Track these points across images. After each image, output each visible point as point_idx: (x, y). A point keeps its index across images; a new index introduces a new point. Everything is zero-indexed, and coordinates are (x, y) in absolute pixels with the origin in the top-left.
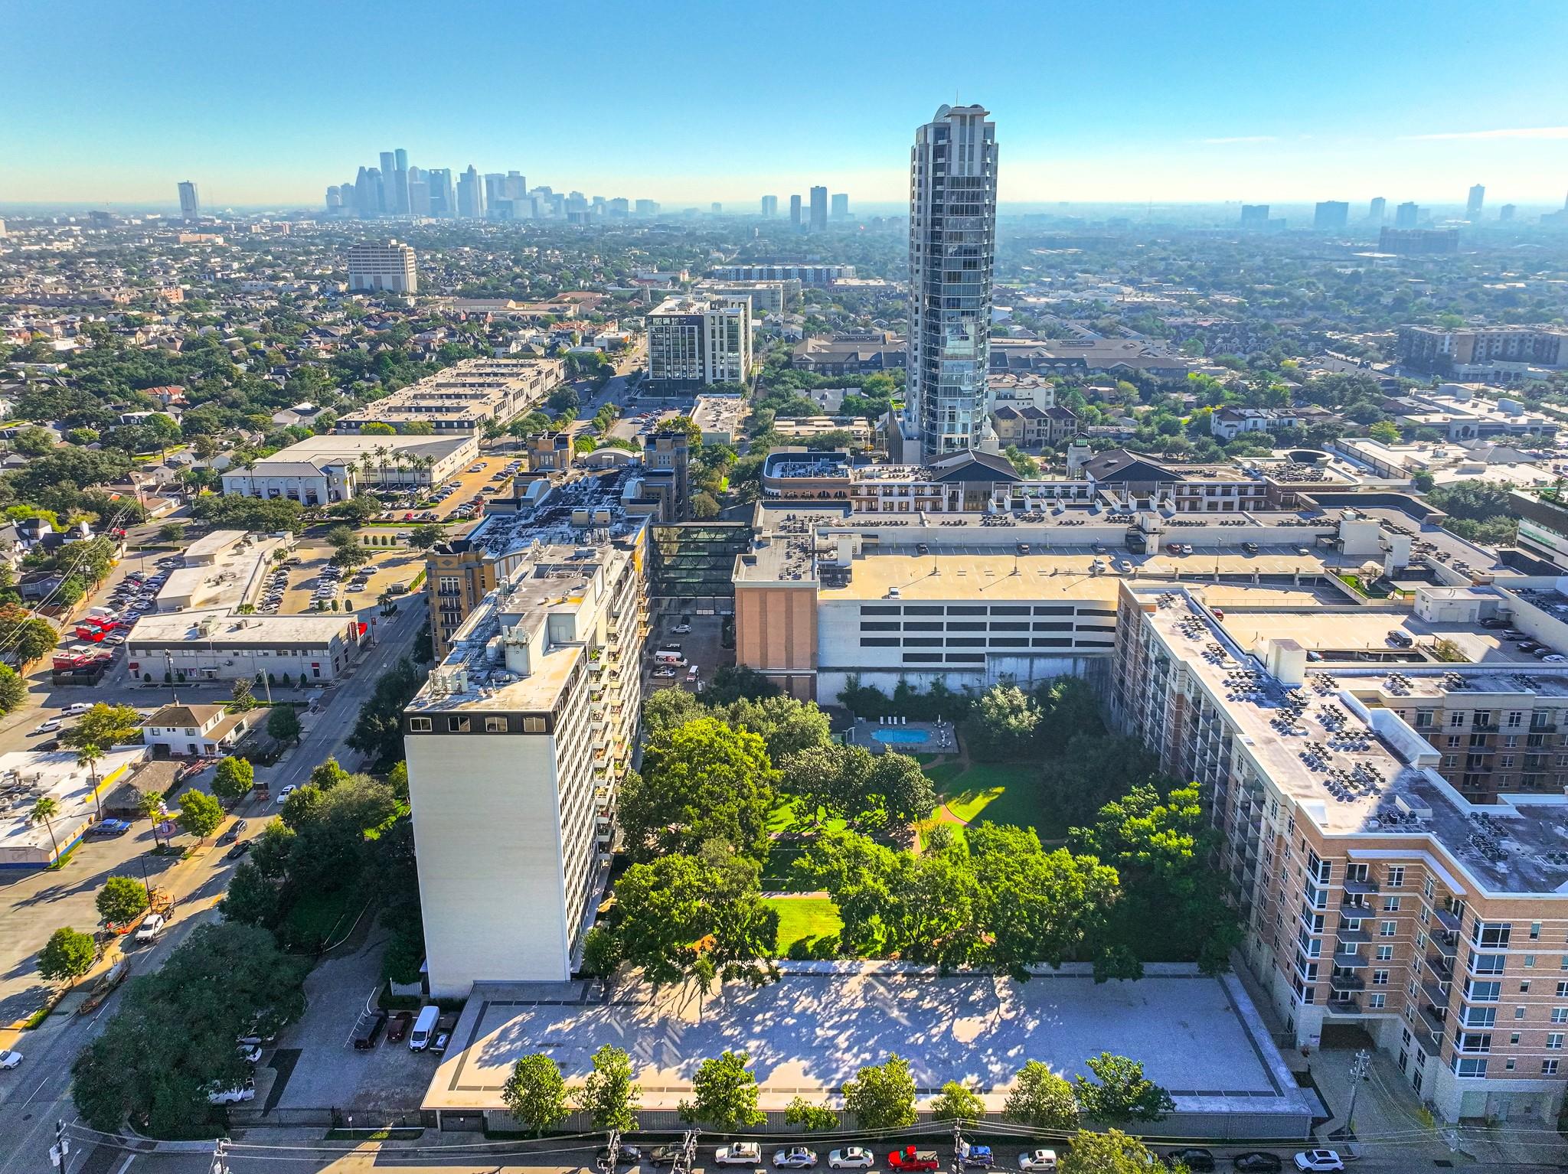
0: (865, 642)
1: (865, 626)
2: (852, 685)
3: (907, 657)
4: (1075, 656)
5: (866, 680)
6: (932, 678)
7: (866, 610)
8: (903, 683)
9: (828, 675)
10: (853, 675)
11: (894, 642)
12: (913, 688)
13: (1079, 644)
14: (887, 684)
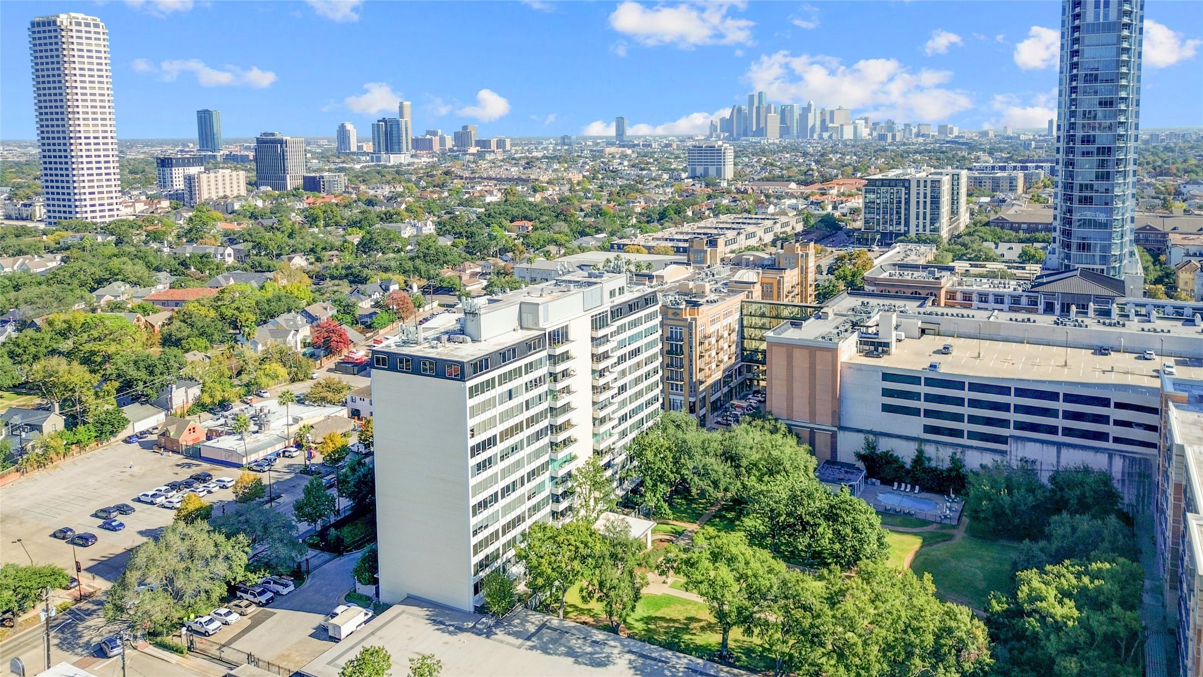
0: (887, 408)
1: (887, 393)
2: (871, 447)
3: (929, 429)
4: (1111, 454)
5: (884, 445)
6: (949, 451)
7: (886, 377)
8: (920, 452)
9: (848, 434)
10: (871, 437)
11: (916, 412)
12: (929, 459)
13: (1117, 440)
14: (906, 452)
